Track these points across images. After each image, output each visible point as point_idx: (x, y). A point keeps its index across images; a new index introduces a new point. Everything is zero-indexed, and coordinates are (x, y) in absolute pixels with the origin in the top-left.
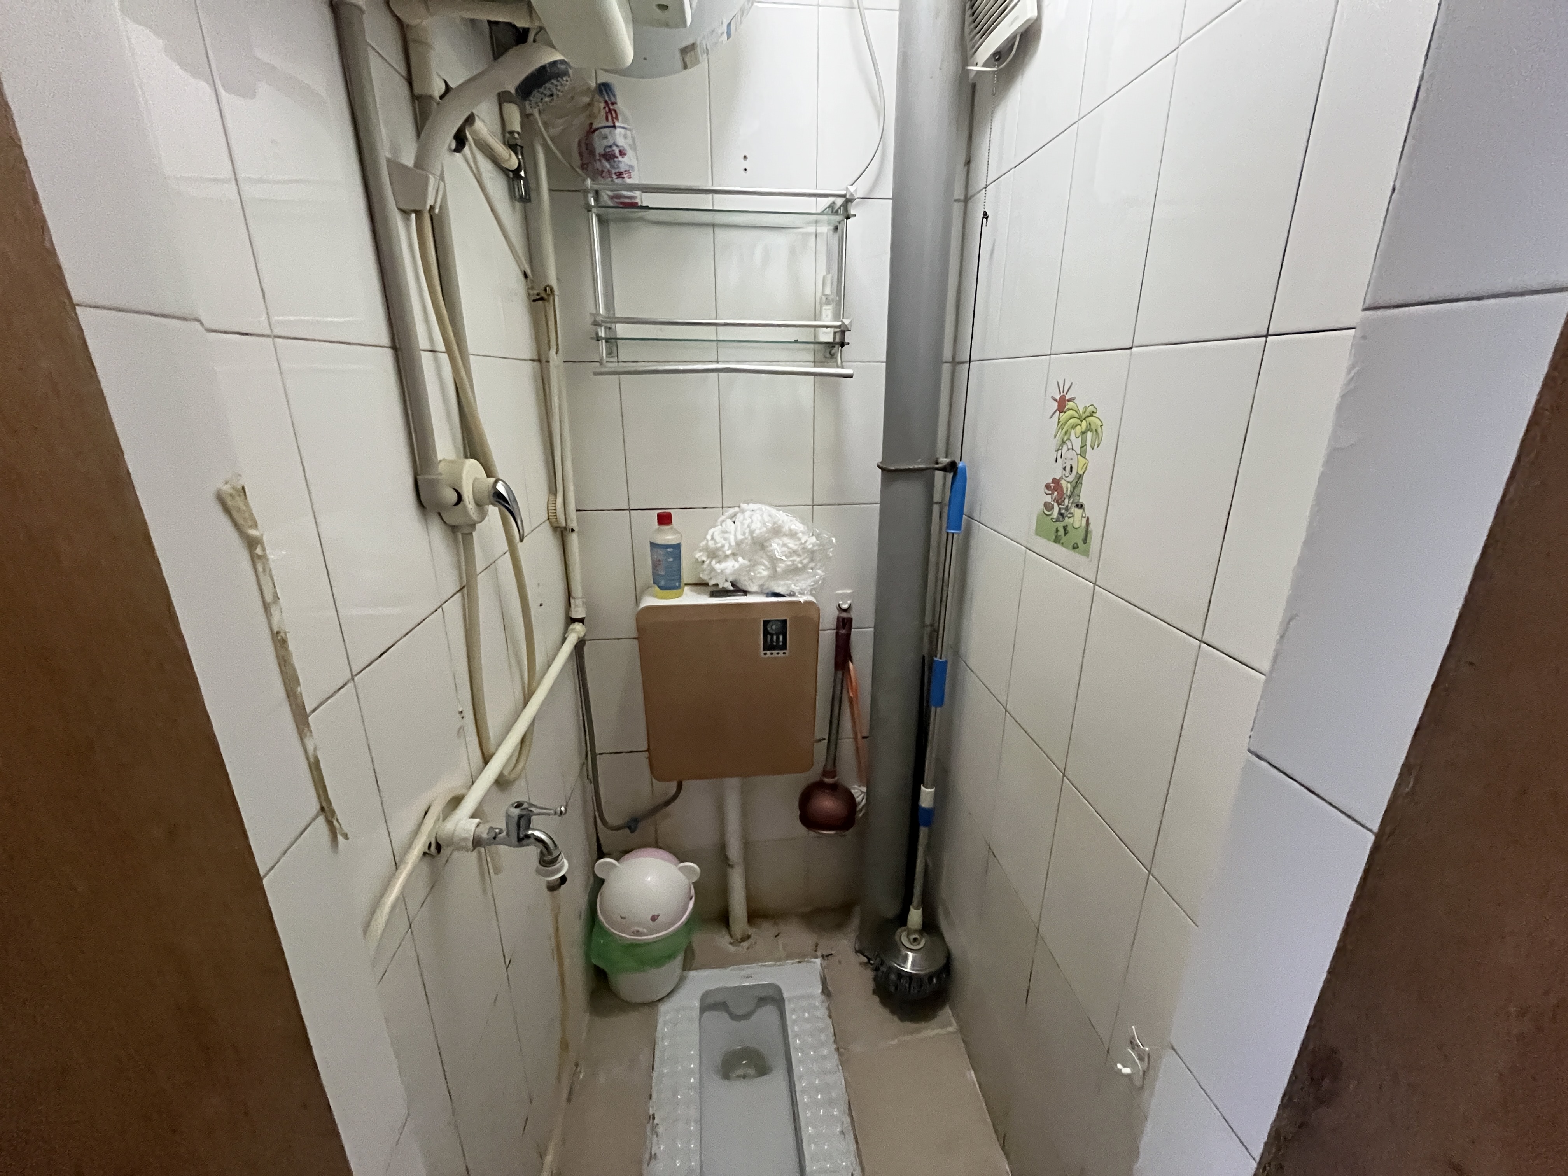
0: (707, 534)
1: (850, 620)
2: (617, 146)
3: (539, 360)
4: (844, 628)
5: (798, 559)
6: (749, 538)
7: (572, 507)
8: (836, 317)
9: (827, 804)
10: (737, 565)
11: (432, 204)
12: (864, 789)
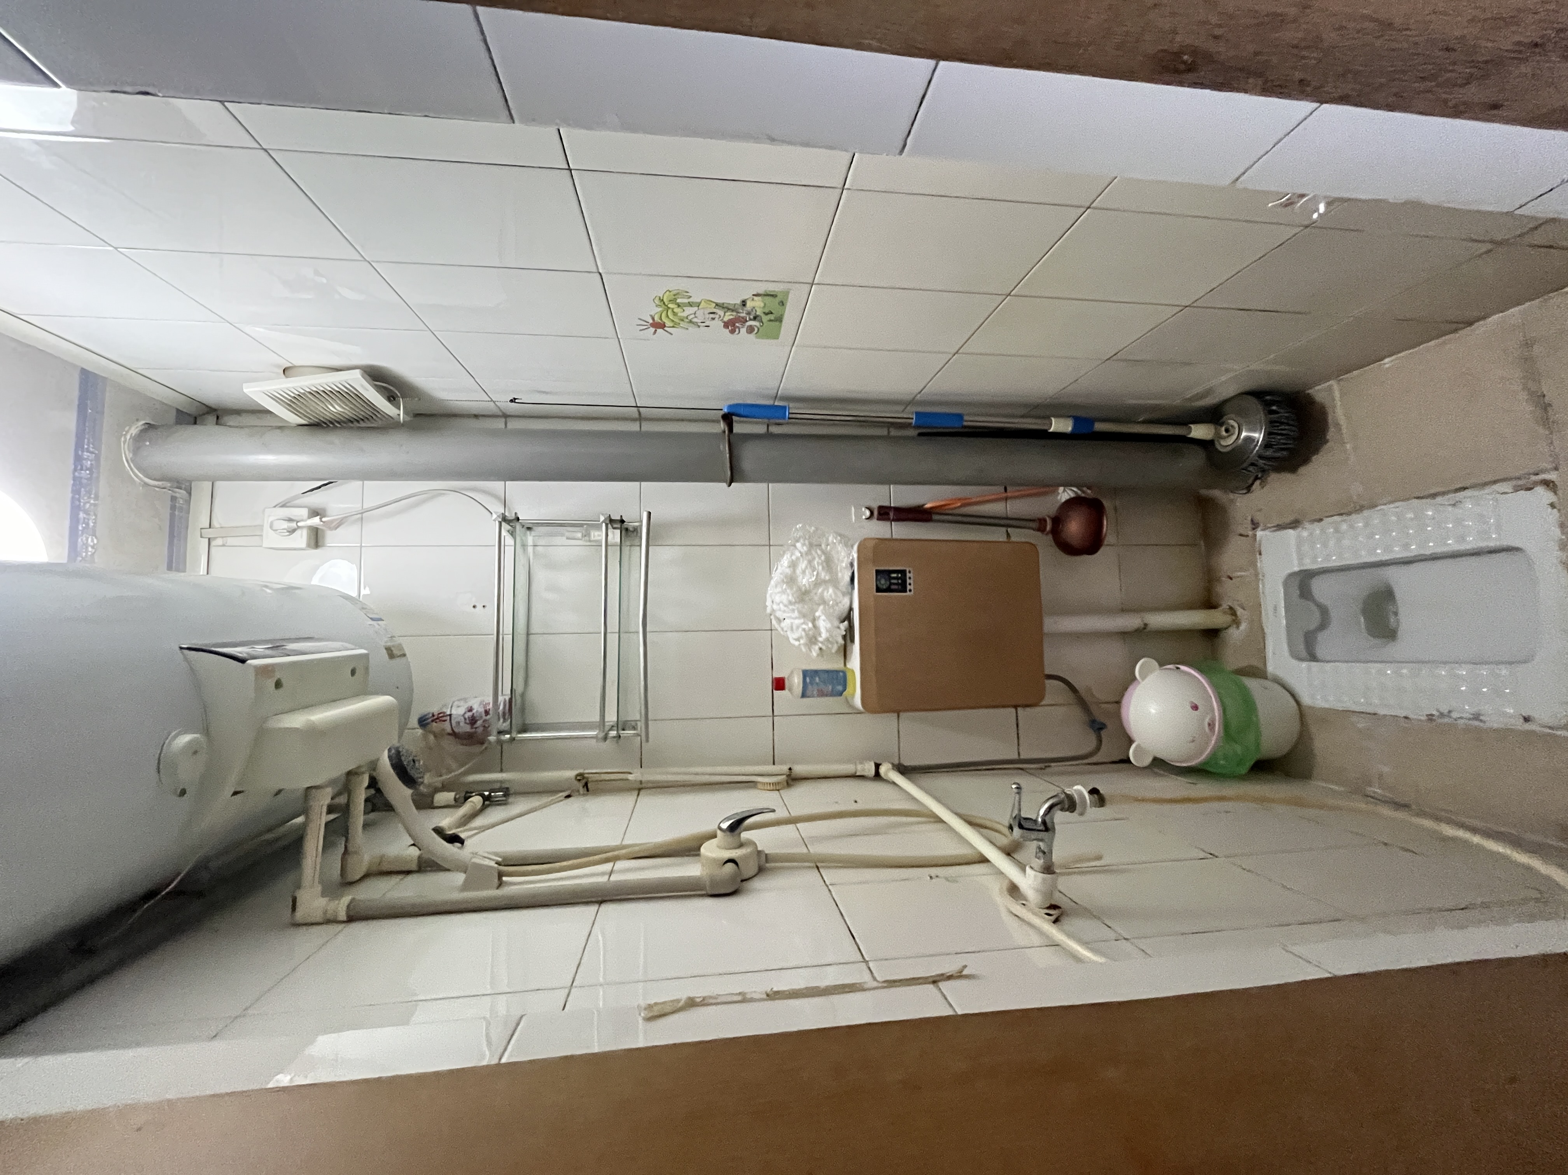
0: (794, 645)
1: (881, 508)
2: (465, 713)
3: (639, 790)
4: (888, 514)
5: (817, 559)
6: (797, 605)
7: (770, 768)
8: (598, 527)
9: (1075, 527)
10: (823, 617)
11: (494, 862)
12: (1061, 489)
